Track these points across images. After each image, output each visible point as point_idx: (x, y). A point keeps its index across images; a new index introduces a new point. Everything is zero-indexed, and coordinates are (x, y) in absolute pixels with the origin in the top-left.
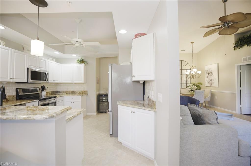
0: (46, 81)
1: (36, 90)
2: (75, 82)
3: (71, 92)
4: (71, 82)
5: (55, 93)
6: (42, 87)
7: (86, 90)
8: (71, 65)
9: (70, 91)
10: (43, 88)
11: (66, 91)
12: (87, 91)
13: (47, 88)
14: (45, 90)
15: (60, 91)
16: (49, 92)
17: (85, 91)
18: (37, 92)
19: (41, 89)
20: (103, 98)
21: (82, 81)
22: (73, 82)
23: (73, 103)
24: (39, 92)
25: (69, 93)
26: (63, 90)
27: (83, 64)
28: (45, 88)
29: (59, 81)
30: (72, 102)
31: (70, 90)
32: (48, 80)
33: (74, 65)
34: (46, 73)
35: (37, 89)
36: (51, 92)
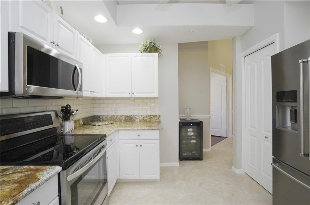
0: (75, 90)
1: (47, 120)
2: (137, 95)
3: (123, 118)
4: (127, 95)
5: (91, 121)
6: (62, 110)
7: (157, 113)
8: (127, 56)
9: (122, 116)
10: (67, 113)
11: (112, 116)
12: (160, 115)
13: (77, 111)
14: (71, 118)
15: (99, 116)
16: (78, 120)
17: (155, 116)
18: (52, 124)
19: (61, 115)
20: (189, 130)
21: (153, 93)
22: (133, 96)
23: (141, 146)
24: (56, 124)
25: (121, 121)
26: (106, 114)
27: (156, 54)
28: (73, 112)
29: (100, 94)
30: (137, 146)
31: (121, 114)
32: (80, 90)
33: (135, 56)
34: (76, 68)
35: (50, 115)
36: (83, 119)
